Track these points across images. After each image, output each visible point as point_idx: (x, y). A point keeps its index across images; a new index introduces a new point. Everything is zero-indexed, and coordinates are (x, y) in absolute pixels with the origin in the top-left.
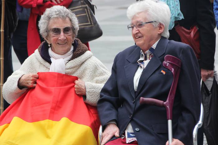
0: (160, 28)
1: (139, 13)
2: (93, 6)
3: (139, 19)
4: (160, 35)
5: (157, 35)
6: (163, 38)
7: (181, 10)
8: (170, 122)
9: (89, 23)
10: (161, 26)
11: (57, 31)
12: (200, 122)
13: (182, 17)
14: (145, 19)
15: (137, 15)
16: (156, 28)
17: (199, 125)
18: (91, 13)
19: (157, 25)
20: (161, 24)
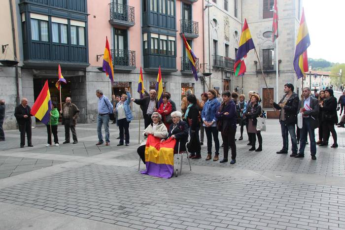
0: (180, 118)
4: (180, 120)
16: (178, 118)
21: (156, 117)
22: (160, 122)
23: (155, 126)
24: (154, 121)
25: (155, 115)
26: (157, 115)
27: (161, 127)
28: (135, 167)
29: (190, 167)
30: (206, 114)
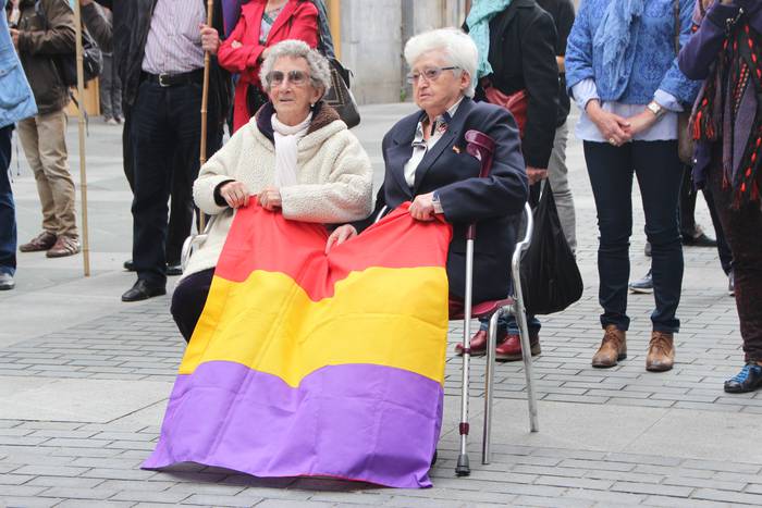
0: (464, 79)
1: (429, 51)
2: (347, 71)
3: (428, 63)
4: (462, 91)
5: (458, 91)
6: (466, 99)
7: (489, 59)
8: (470, 243)
9: (337, 101)
10: (464, 77)
11: (279, 76)
12: (527, 239)
13: (489, 70)
14: (440, 61)
15: (427, 55)
16: (456, 79)
17: (525, 245)
18: (341, 83)
19: (458, 73)
20: (465, 73)
21: (295, 77)
22: (316, 109)
23: (289, 139)
24: (278, 106)
25: (286, 67)
26: (298, 66)
27: (331, 147)
28: (141, 420)
29: (533, 414)
30: (609, 55)
